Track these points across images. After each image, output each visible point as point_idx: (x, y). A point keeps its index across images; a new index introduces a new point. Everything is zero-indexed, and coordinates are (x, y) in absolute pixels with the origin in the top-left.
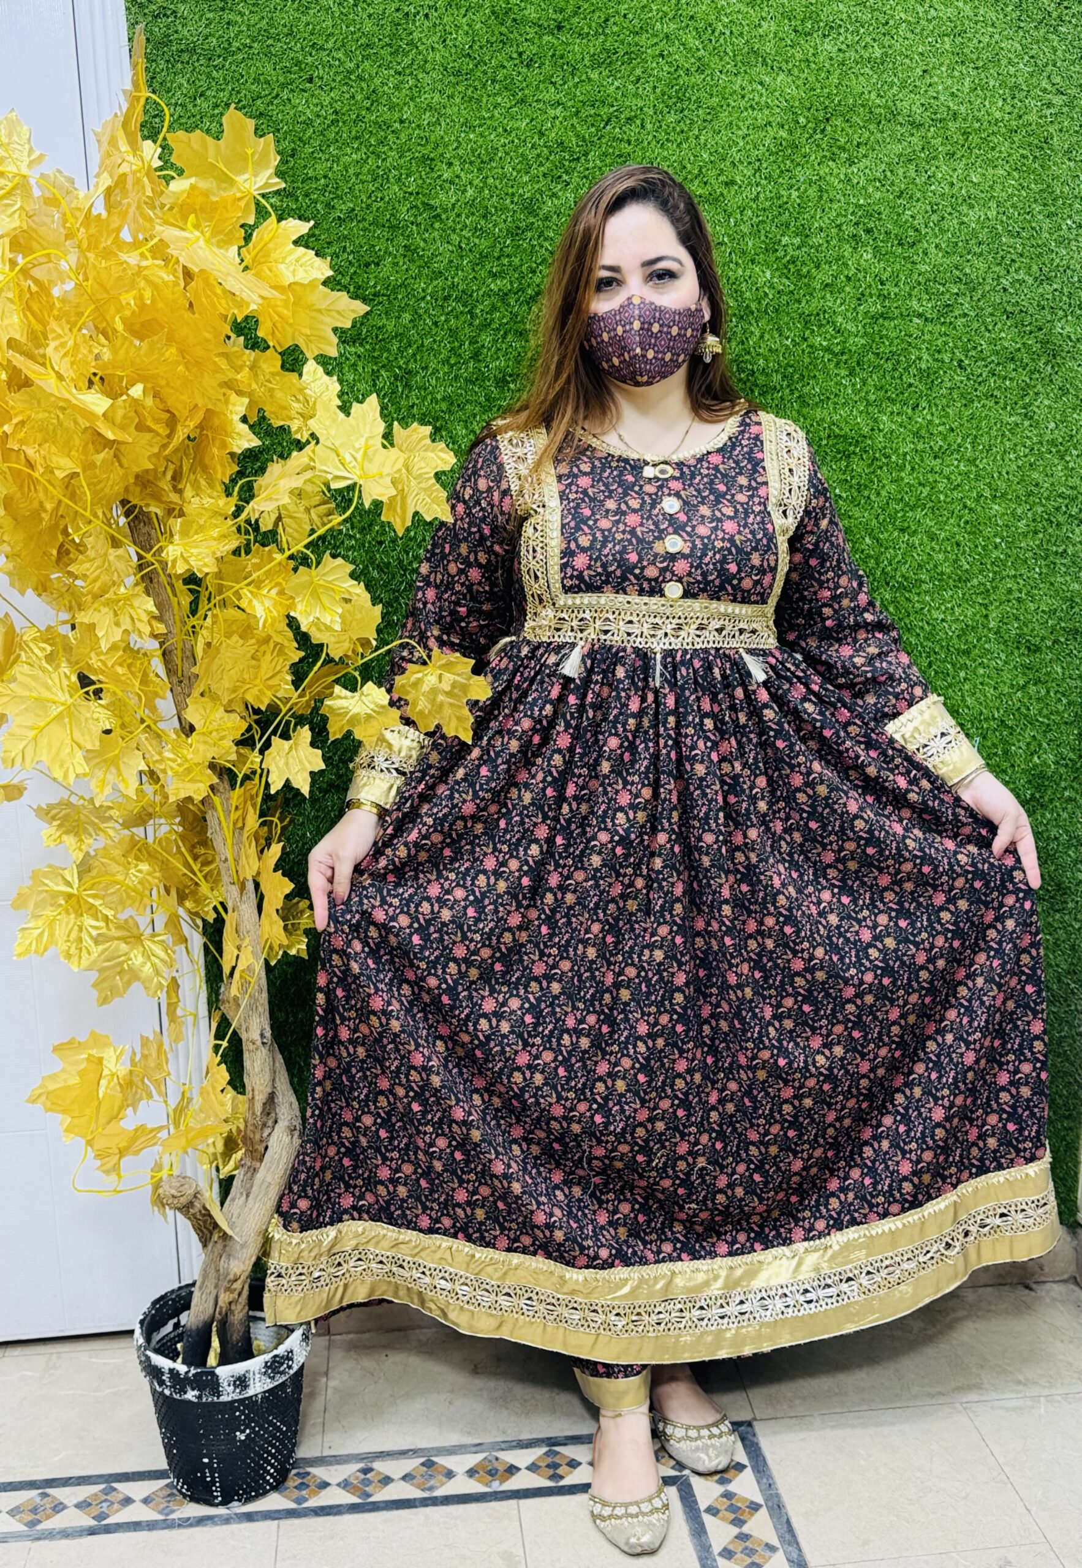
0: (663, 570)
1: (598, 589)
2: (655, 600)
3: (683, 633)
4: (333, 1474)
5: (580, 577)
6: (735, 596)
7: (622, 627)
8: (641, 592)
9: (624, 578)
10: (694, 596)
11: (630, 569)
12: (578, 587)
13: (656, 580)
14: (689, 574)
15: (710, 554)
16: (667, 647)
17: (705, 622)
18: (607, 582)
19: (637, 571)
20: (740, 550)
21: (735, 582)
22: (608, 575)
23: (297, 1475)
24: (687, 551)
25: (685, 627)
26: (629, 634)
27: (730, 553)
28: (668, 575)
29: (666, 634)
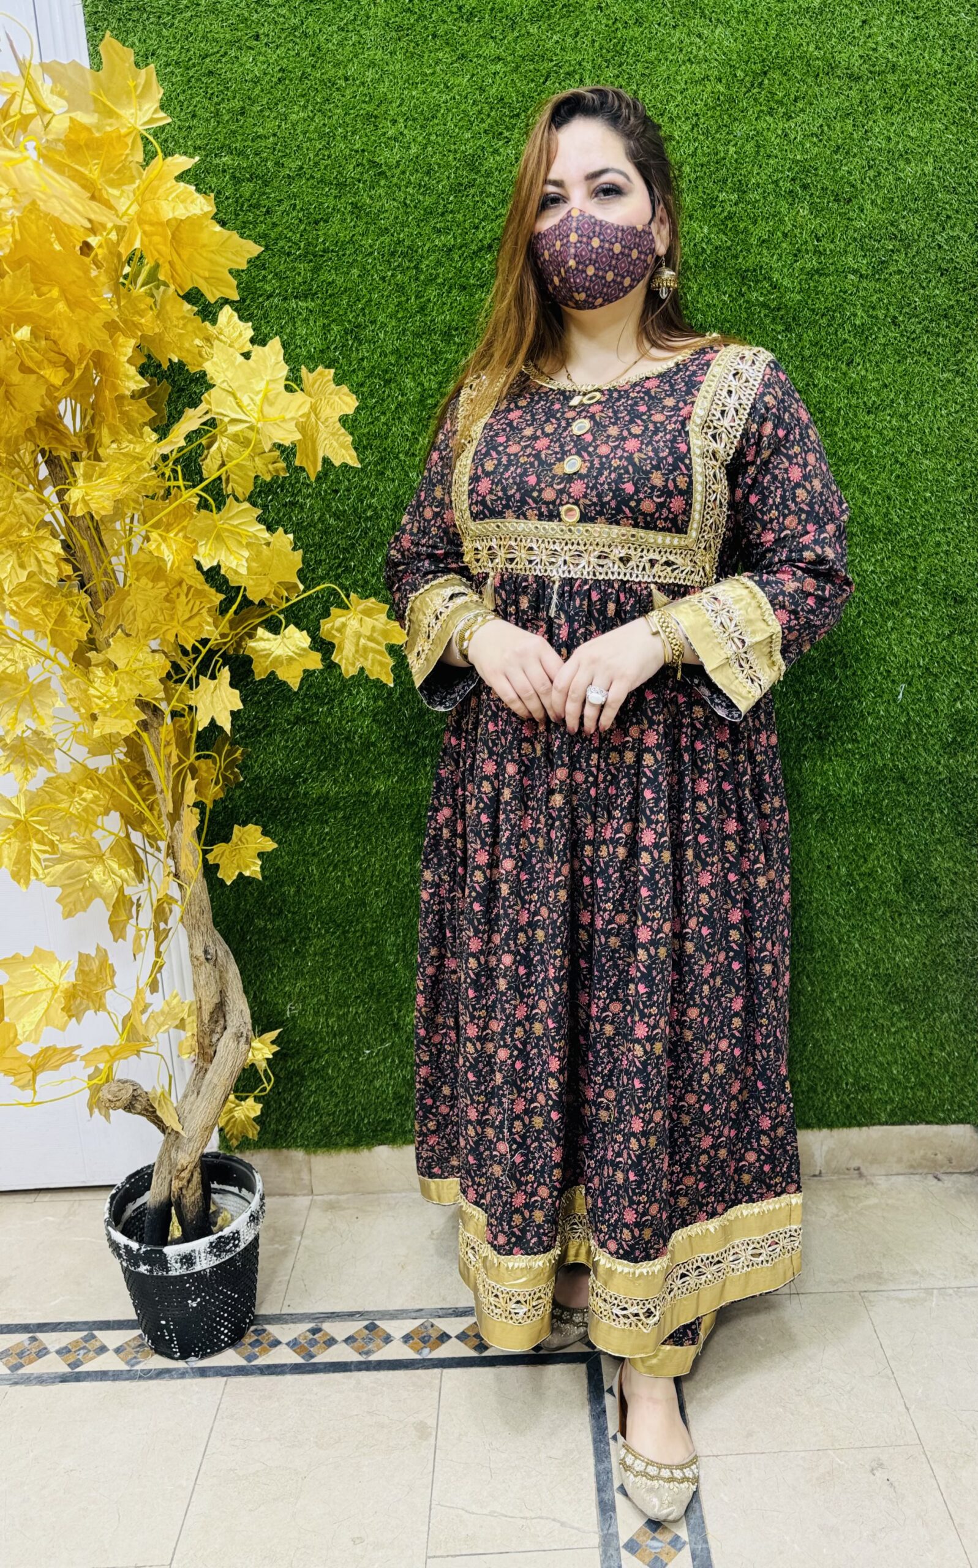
0: (561, 492)
1: (500, 514)
2: (554, 524)
3: (583, 562)
4: (284, 1333)
5: (483, 503)
6: (635, 519)
7: (523, 554)
8: (541, 516)
9: (523, 502)
10: (592, 520)
11: (528, 493)
12: (482, 512)
13: (553, 503)
14: (585, 496)
15: (606, 473)
16: (566, 575)
17: (606, 549)
18: (507, 506)
19: (535, 494)
20: (638, 469)
21: (633, 504)
22: (509, 498)
23: (254, 1331)
24: (584, 471)
25: (585, 555)
26: (530, 562)
27: (627, 472)
28: (565, 497)
29: (565, 562)
